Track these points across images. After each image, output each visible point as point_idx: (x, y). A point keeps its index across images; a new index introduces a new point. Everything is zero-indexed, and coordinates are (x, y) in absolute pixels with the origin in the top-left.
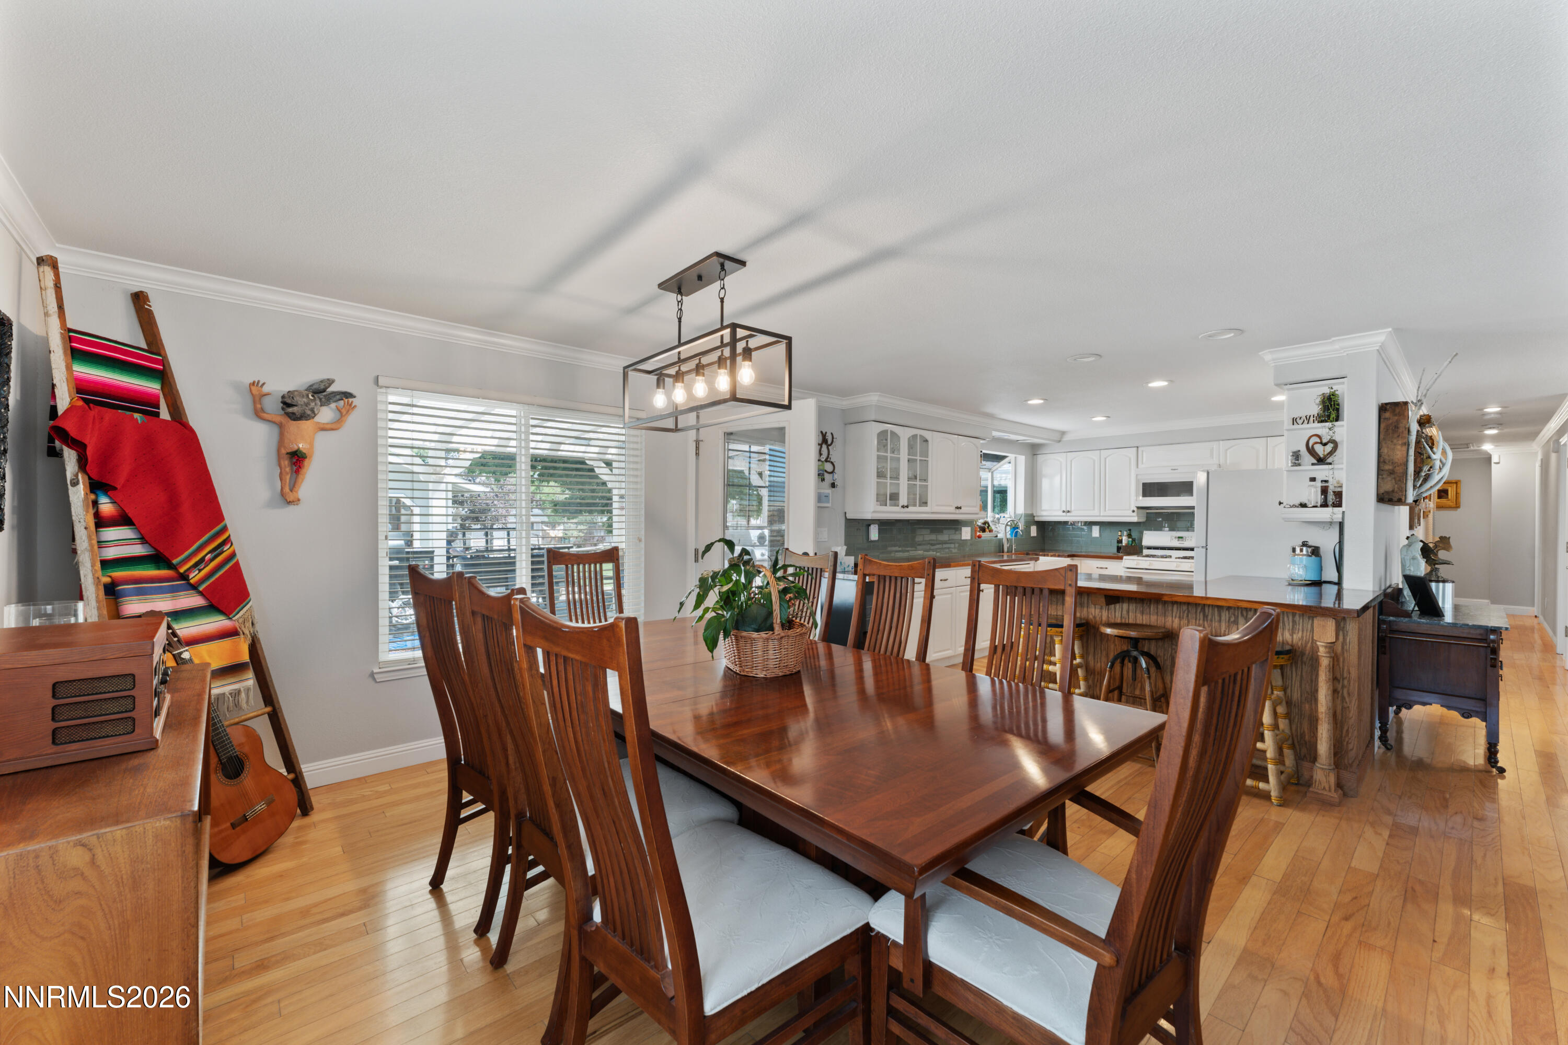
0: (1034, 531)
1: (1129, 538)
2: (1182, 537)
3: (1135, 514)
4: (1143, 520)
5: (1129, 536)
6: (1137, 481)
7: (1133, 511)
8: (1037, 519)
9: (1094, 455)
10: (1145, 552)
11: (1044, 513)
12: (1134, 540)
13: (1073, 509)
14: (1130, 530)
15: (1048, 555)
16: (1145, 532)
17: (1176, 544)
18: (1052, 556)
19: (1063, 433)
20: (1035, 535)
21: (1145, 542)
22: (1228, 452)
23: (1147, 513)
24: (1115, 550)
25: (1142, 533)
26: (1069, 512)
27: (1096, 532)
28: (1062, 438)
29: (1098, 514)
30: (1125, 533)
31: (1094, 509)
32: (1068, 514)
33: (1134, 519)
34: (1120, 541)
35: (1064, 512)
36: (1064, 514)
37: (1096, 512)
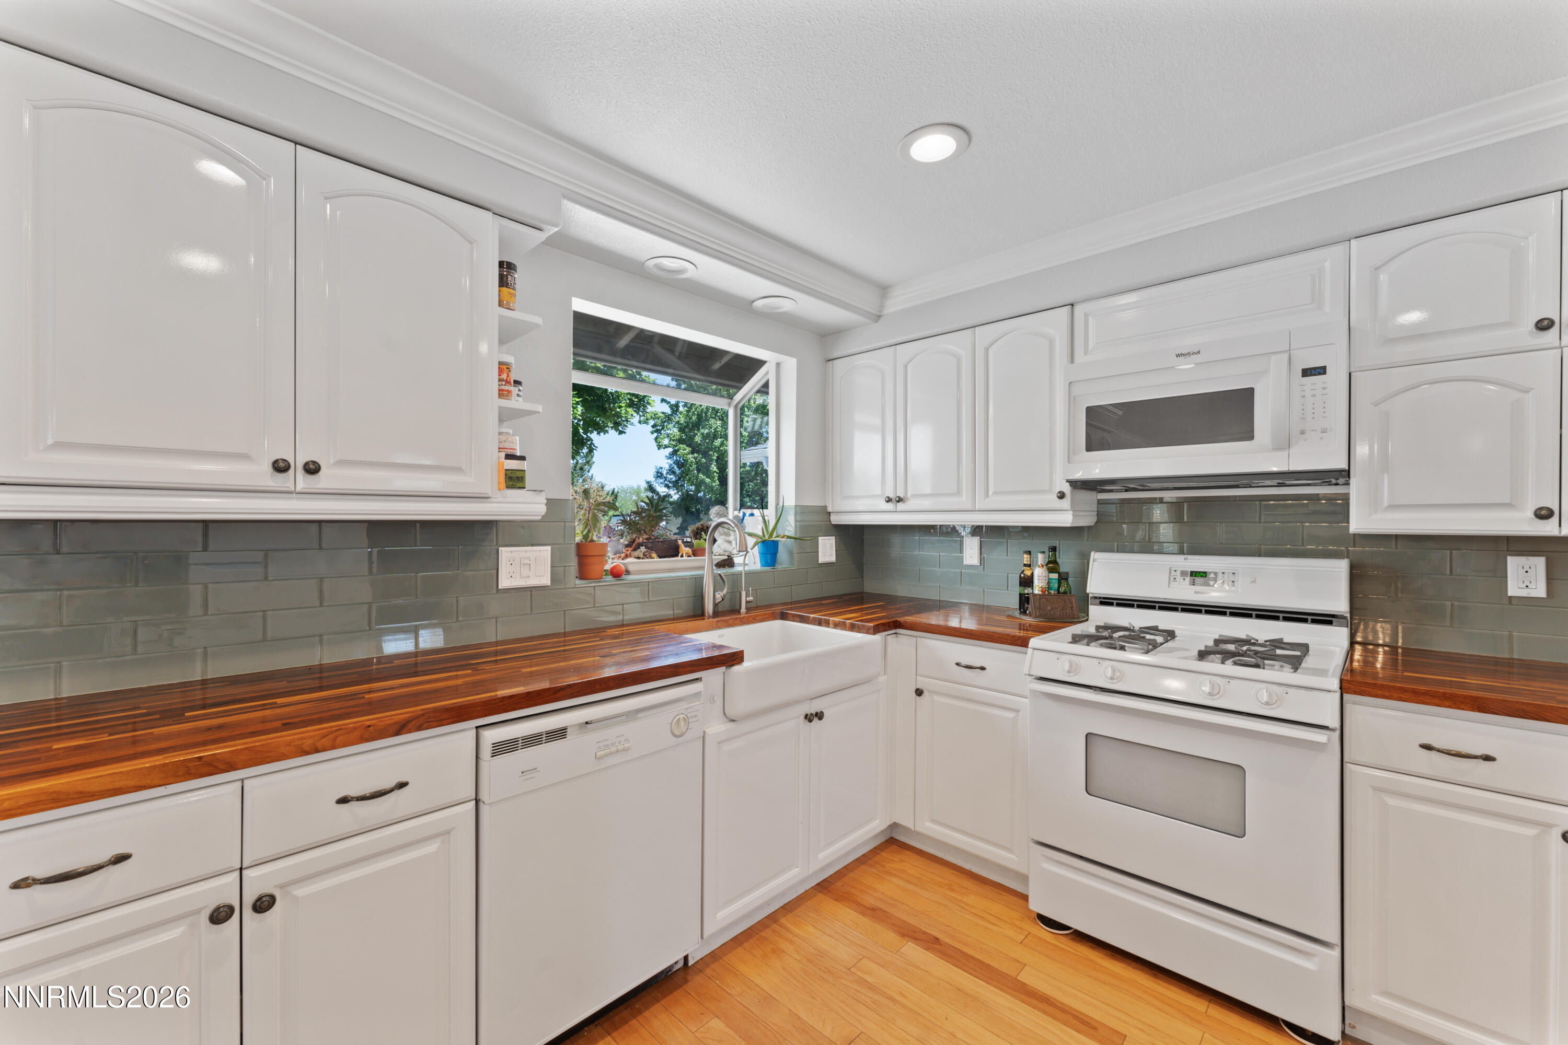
0: (827, 549)
1: (1051, 570)
2: (1204, 574)
3: (1066, 503)
4: (1088, 520)
5: (1052, 565)
6: (1071, 400)
7: (1062, 496)
8: (835, 519)
9: (957, 344)
10: (1099, 615)
11: (860, 505)
12: (1063, 578)
13: (909, 495)
14: (1054, 549)
15: (827, 623)
16: (1094, 555)
17: (1186, 592)
18: (836, 625)
19: (884, 289)
20: (832, 558)
21: (1095, 587)
22: (1383, 277)
23: (1100, 502)
24: (1014, 603)
25: (1085, 559)
26: (900, 500)
27: (971, 551)
28: (882, 307)
29: (969, 507)
30: (1041, 559)
31: (958, 493)
32: (900, 506)
33: (1066, 519)
34: (1027, 582)
35: (889, 500)
36: (890, 506)
37: (963, 501)
